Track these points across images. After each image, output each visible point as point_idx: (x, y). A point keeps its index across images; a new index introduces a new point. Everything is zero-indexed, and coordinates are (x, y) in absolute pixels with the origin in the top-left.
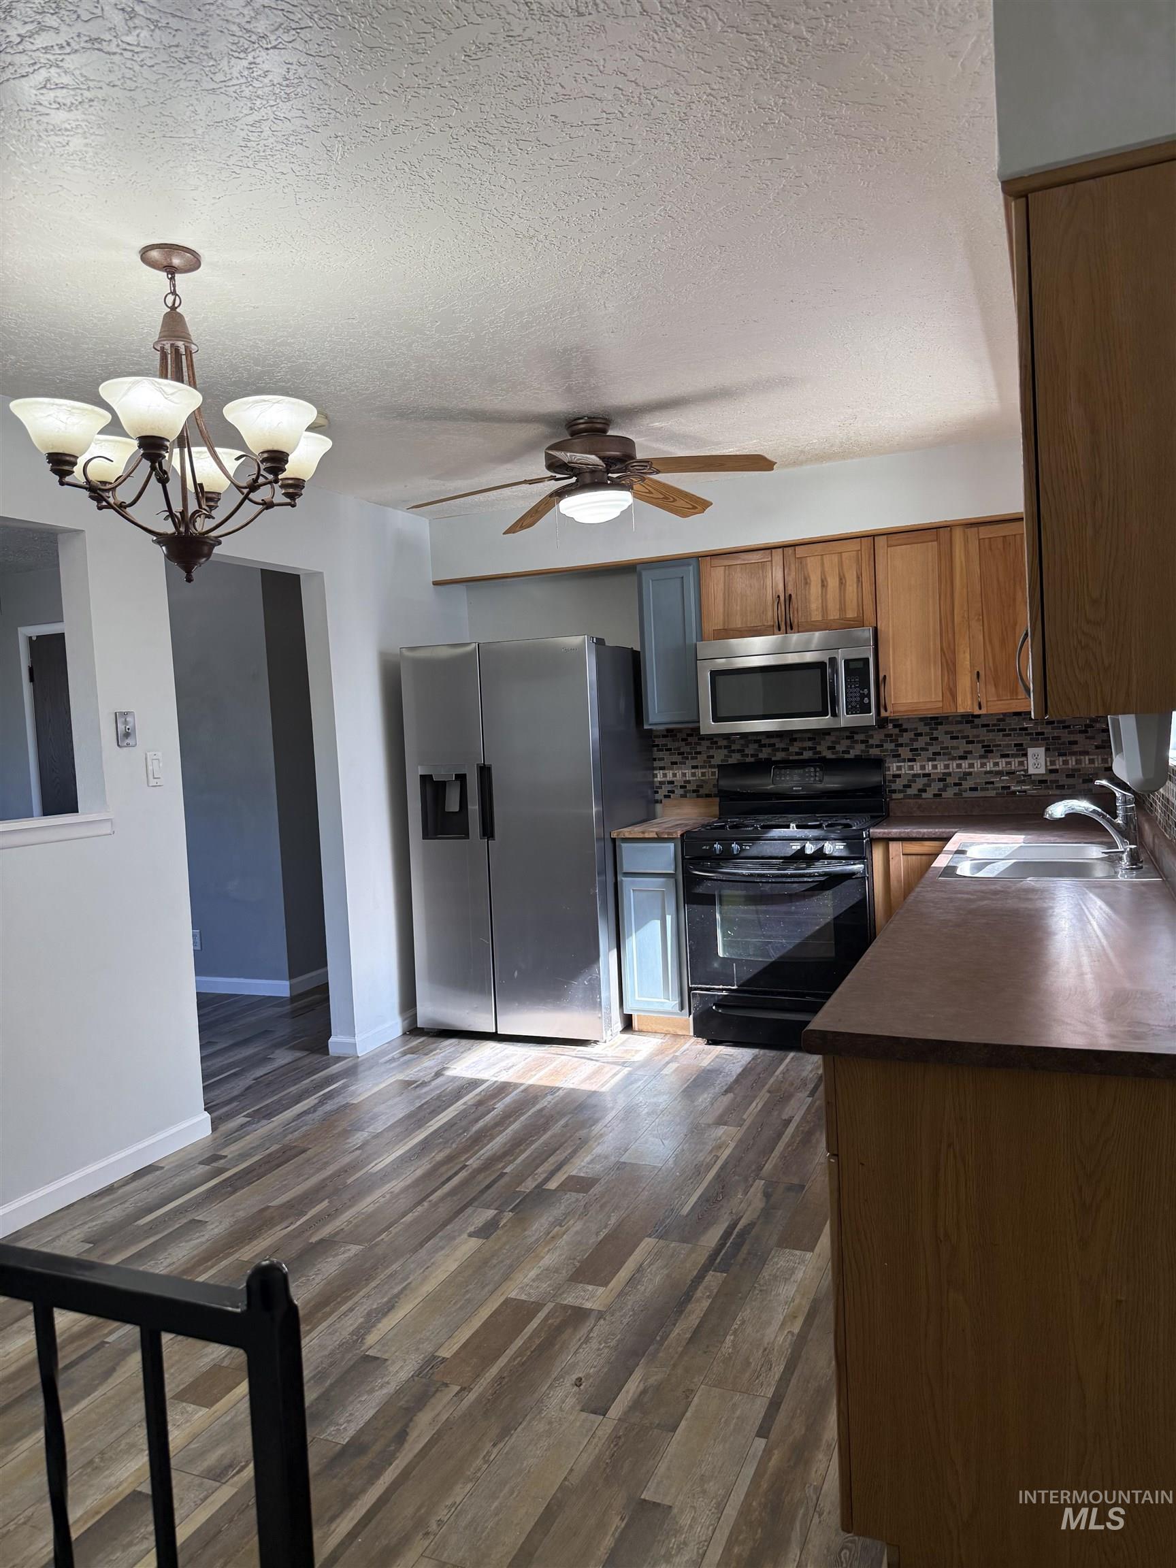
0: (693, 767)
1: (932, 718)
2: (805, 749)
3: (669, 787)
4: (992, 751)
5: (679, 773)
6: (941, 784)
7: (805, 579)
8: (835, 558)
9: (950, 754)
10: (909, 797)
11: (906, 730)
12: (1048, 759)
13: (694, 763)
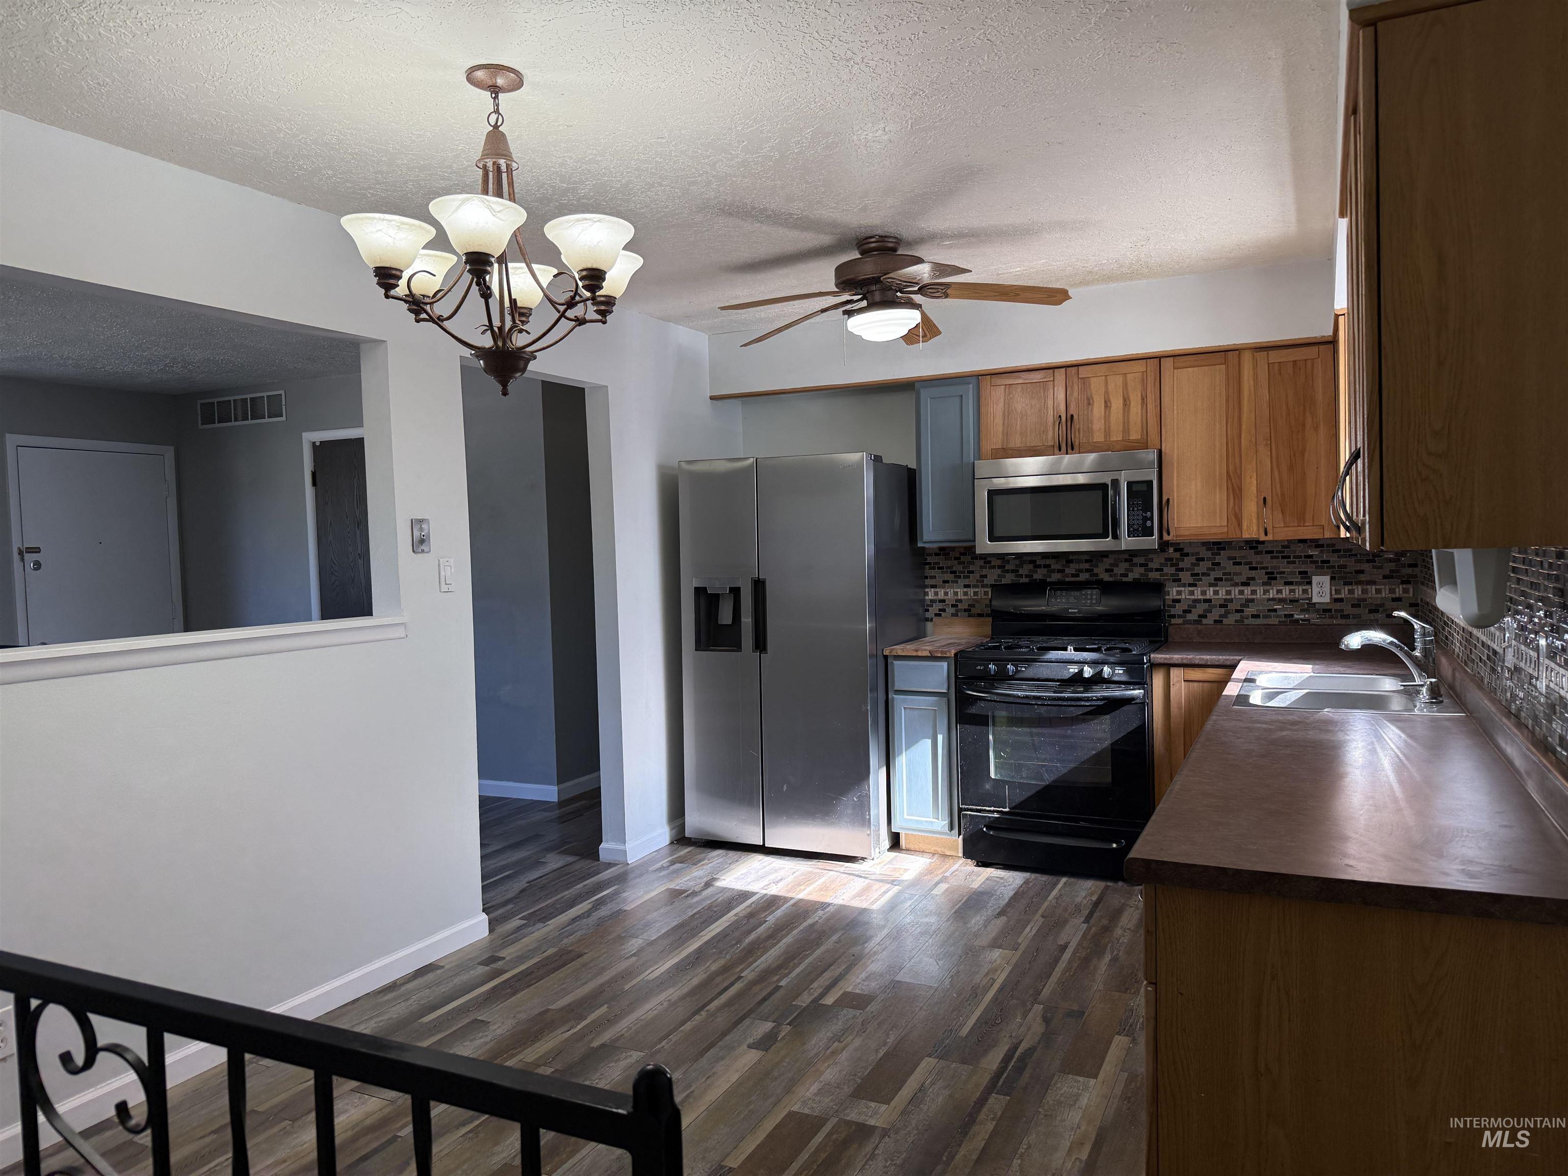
0: (966, 586)
1: (1215, 543)
2: (1081, 571)
3: (941, 606)
4: (1275, 578)
5: (951, 592)
6: (1223, 610)
7: (1088, 399)
8: (1119, 380)
9: (1232, 580)
10: (1187, 622)
11: (1187, 555)
12: (1333, 588)
13: (967, 582)
